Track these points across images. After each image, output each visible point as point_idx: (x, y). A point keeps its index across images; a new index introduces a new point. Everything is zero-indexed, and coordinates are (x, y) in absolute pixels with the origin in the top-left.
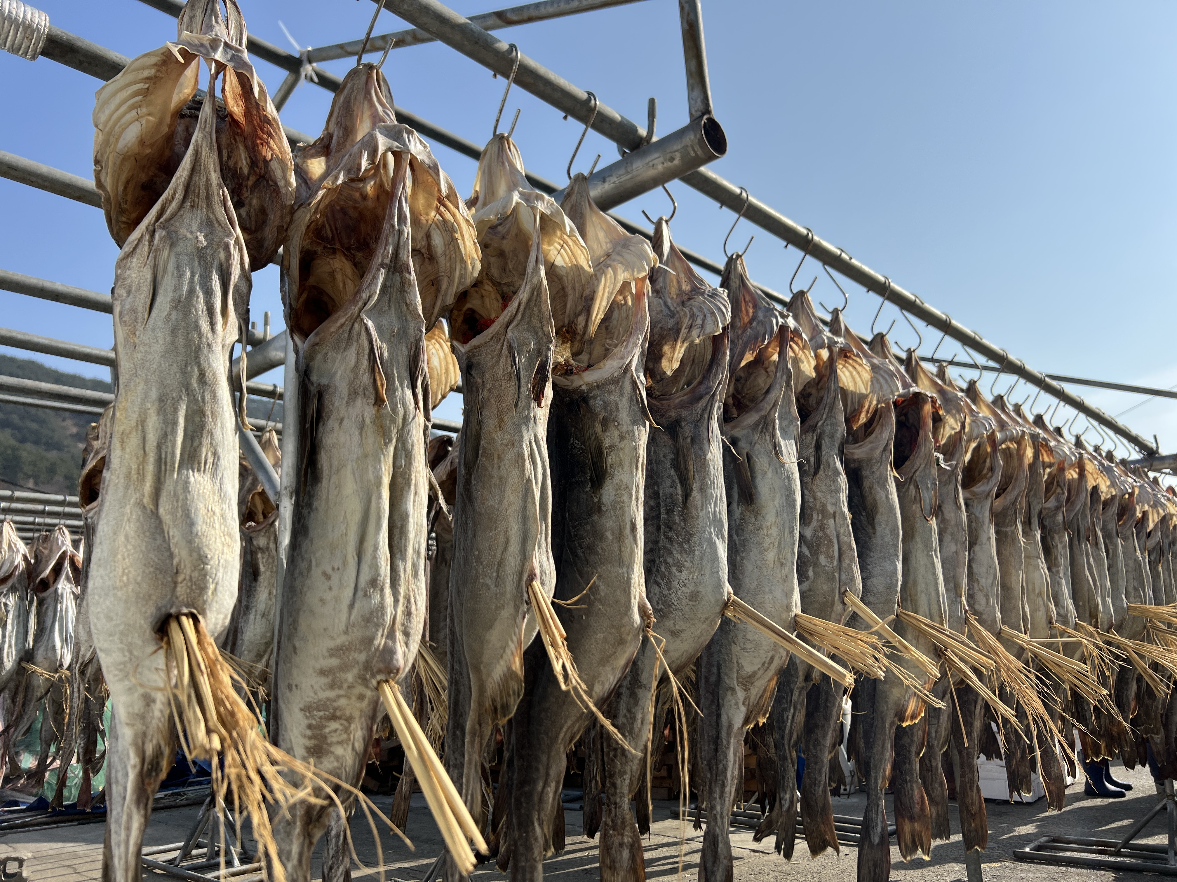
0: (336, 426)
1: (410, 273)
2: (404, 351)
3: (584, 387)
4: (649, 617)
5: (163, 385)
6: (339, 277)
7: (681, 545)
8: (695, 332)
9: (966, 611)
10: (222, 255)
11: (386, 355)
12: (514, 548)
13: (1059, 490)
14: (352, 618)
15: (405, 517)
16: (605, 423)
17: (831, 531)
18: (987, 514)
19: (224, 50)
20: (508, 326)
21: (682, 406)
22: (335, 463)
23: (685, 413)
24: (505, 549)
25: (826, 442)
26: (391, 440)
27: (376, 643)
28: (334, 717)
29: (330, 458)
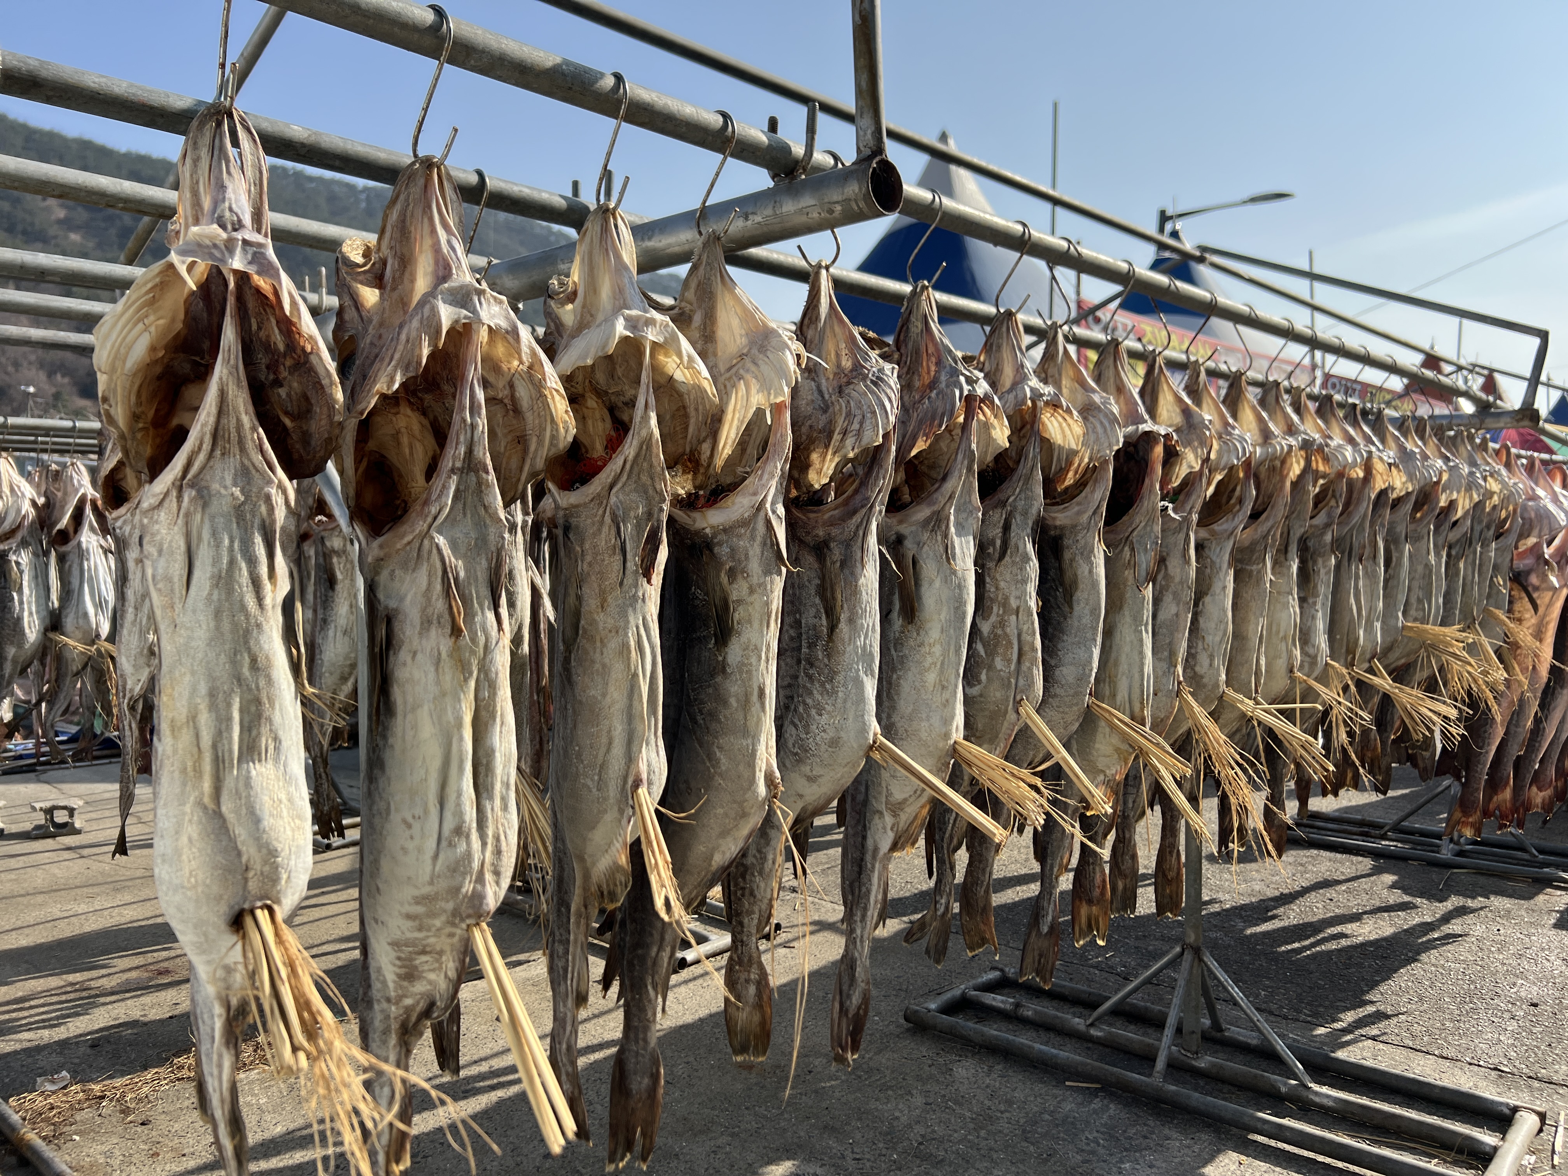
0: (409, 660)
1: (487, 473)
2: (482, 566)
3: (708, 531)
4: (776, 787)
5: (211, 678)
6: (405, 440)
7: (823, 685)
8: (850, 441)
9: (1179, 683)
10: (263, 509)
11: (462, 574)
12: (618, 750)
13: (1333, 503)
14: (437, 869)
15: (490, 753)
16: (732, 574)
17: (1011, 631)
18: (1226, 557)
19: (244, 250)
20: (611, 488)
21: (832, 523)
22: (410, 700)
23: (835, 531)
24: (608, 750)
25: (1017, 520)
26: (471, 674)
27: (464, 890)
28: (424, 952)
29: (404, 693)
